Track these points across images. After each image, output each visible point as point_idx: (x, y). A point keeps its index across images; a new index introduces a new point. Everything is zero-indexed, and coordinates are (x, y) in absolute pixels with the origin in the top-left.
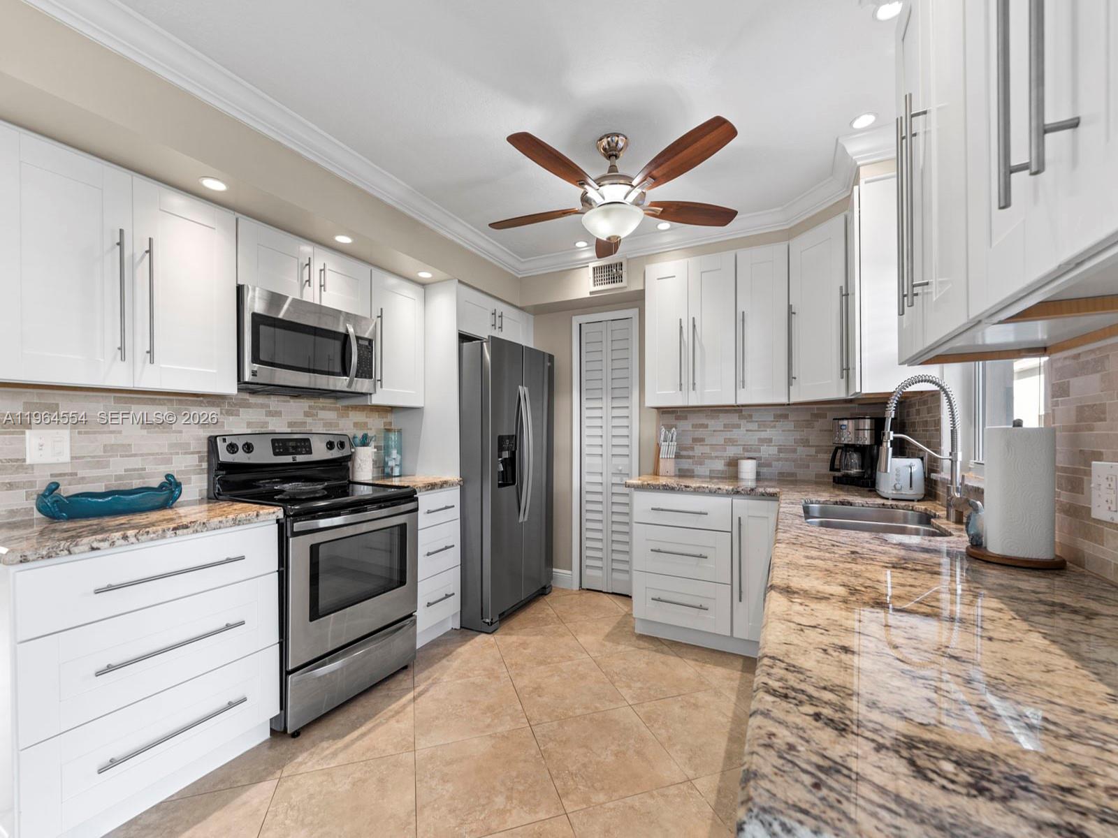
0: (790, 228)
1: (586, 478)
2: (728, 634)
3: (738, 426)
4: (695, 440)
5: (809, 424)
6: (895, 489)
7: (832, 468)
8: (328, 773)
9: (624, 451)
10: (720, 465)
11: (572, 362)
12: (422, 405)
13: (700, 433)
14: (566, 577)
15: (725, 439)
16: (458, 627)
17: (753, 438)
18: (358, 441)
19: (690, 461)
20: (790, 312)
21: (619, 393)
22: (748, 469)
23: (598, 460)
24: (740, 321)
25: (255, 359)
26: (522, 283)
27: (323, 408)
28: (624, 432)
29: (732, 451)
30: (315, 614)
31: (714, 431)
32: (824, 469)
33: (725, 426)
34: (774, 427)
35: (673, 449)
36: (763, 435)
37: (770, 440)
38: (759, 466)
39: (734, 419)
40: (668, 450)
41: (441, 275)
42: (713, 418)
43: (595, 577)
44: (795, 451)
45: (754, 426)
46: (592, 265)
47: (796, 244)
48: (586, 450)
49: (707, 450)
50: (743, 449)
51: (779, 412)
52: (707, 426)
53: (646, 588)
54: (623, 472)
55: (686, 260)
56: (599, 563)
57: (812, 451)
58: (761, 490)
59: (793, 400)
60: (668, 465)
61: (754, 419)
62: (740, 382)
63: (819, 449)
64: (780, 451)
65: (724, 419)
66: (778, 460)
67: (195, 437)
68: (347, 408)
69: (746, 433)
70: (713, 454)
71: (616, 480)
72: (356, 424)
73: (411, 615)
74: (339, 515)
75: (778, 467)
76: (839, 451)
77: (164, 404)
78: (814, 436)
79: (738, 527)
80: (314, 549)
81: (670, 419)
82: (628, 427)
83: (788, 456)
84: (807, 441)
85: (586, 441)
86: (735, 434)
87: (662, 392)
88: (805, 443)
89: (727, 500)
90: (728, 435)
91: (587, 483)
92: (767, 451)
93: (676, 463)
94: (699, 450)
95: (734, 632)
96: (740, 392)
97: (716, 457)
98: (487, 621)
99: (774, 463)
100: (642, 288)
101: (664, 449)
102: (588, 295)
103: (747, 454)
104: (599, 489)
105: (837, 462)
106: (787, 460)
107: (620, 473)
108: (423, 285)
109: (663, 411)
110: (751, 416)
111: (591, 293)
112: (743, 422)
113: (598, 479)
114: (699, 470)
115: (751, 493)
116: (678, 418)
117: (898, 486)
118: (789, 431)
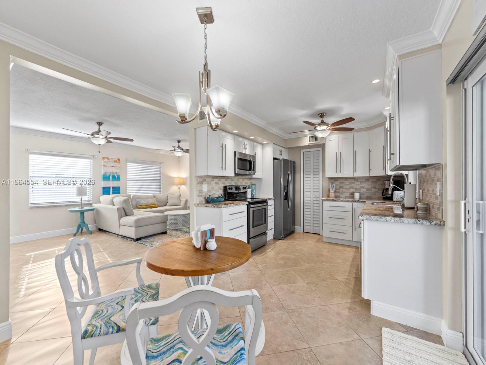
0: (370, 127)
1: (305, 199)
2: (352, 240)
3: (354, 183)
4: (340, 187)
5: (376, 182)
6: (397, 199)
7: (383, 195)
8: (263, 258)
9: (318, 190)
10: (348, 194)
11: (300, 163)
12: (262, 177)
13: (342, 185)
14: (299, 229)
15: (350, 187)
16: (273, 238)
17: (358, 187)
18: (248, 187)
19: (339, 193)
20: (370, 151)
21: (316, 173)
22: (357, 196)
23: (309, 193)
24: (355, 153)
25: (238, 169)
26: (286, 141)
27: (240, 179)
28: (318, 185)
29: (352, 190)
30: (253, 227)
31: (346, 184)
32: (380, 195)
33: (350, 183)
34: (365, 183)
35: (334, 190)
36: (362, 185)
37: (364, 187)
38: (360, 194)
39: (353, 181)
40: (332, 190)
41: (269, 142)
42: (346, 180)
43: (308, 229)
44: (371, 190)
45: (359, 183)
46: (309, 136)
47: (372, 132)
48: (305, 190)
49: (344, 190)
50: (356, 190)
51: (366, 179)
52: (344, 183)
53: (327, 228)
54: (317, 197)
55: (338, 135)
56: (309, 224)
57: (377, 190)
58: (361, 200)
59: (370, 176)
60: (332, 194)
61: (359, 181)
62: (355, 170)
63: (379, 189)
64: (367, 190)
65: (349, 181)
66: (366, 193)
67: (221, 186)
68: (244, 178)
69: (356, 185)
70: (346, 191)
71: (315, 199)
72: (245, 183)
73: (266, 232)
74: (260, 204)
75: (366, 195)
76: (385, 190)
77: (217, 179)
78: (377, 186)
79: (354, 211)
80: (253, 211)
81: (332, 181)
82: (319, 183)
83: (370, 191)
84: (375, 187)
85: (305, 187)
86: (353, 185)
87: (331, 173)
88: (375, 188)
89: (351, 203)
90: (351, 185)
91: (306, 200)
92: (363, 190)
93: (335, 194)
94: (341, 190)
95: (353, 239)
96: (355, 173)
97: (347, 192)
98: (282, 236)
99: (365, 194)
100: (324, 143)
101: (331, 189)
102: (307, 145)
103: (356, 191)
104: (309, 202)
105: (384, 193)
106: (369, 193)
107: (316, 197)
108: (262, 144)
109: (330, 179)
110: (358, 180)
111: (308, 144)
112: (355, 182)
113: (309, 199)
114: (342, 196)
115: (358, 201)
116: (335, 180)
117: (398, 198)
118: (370, 184)
